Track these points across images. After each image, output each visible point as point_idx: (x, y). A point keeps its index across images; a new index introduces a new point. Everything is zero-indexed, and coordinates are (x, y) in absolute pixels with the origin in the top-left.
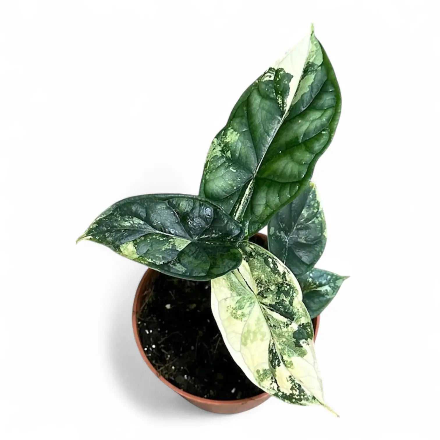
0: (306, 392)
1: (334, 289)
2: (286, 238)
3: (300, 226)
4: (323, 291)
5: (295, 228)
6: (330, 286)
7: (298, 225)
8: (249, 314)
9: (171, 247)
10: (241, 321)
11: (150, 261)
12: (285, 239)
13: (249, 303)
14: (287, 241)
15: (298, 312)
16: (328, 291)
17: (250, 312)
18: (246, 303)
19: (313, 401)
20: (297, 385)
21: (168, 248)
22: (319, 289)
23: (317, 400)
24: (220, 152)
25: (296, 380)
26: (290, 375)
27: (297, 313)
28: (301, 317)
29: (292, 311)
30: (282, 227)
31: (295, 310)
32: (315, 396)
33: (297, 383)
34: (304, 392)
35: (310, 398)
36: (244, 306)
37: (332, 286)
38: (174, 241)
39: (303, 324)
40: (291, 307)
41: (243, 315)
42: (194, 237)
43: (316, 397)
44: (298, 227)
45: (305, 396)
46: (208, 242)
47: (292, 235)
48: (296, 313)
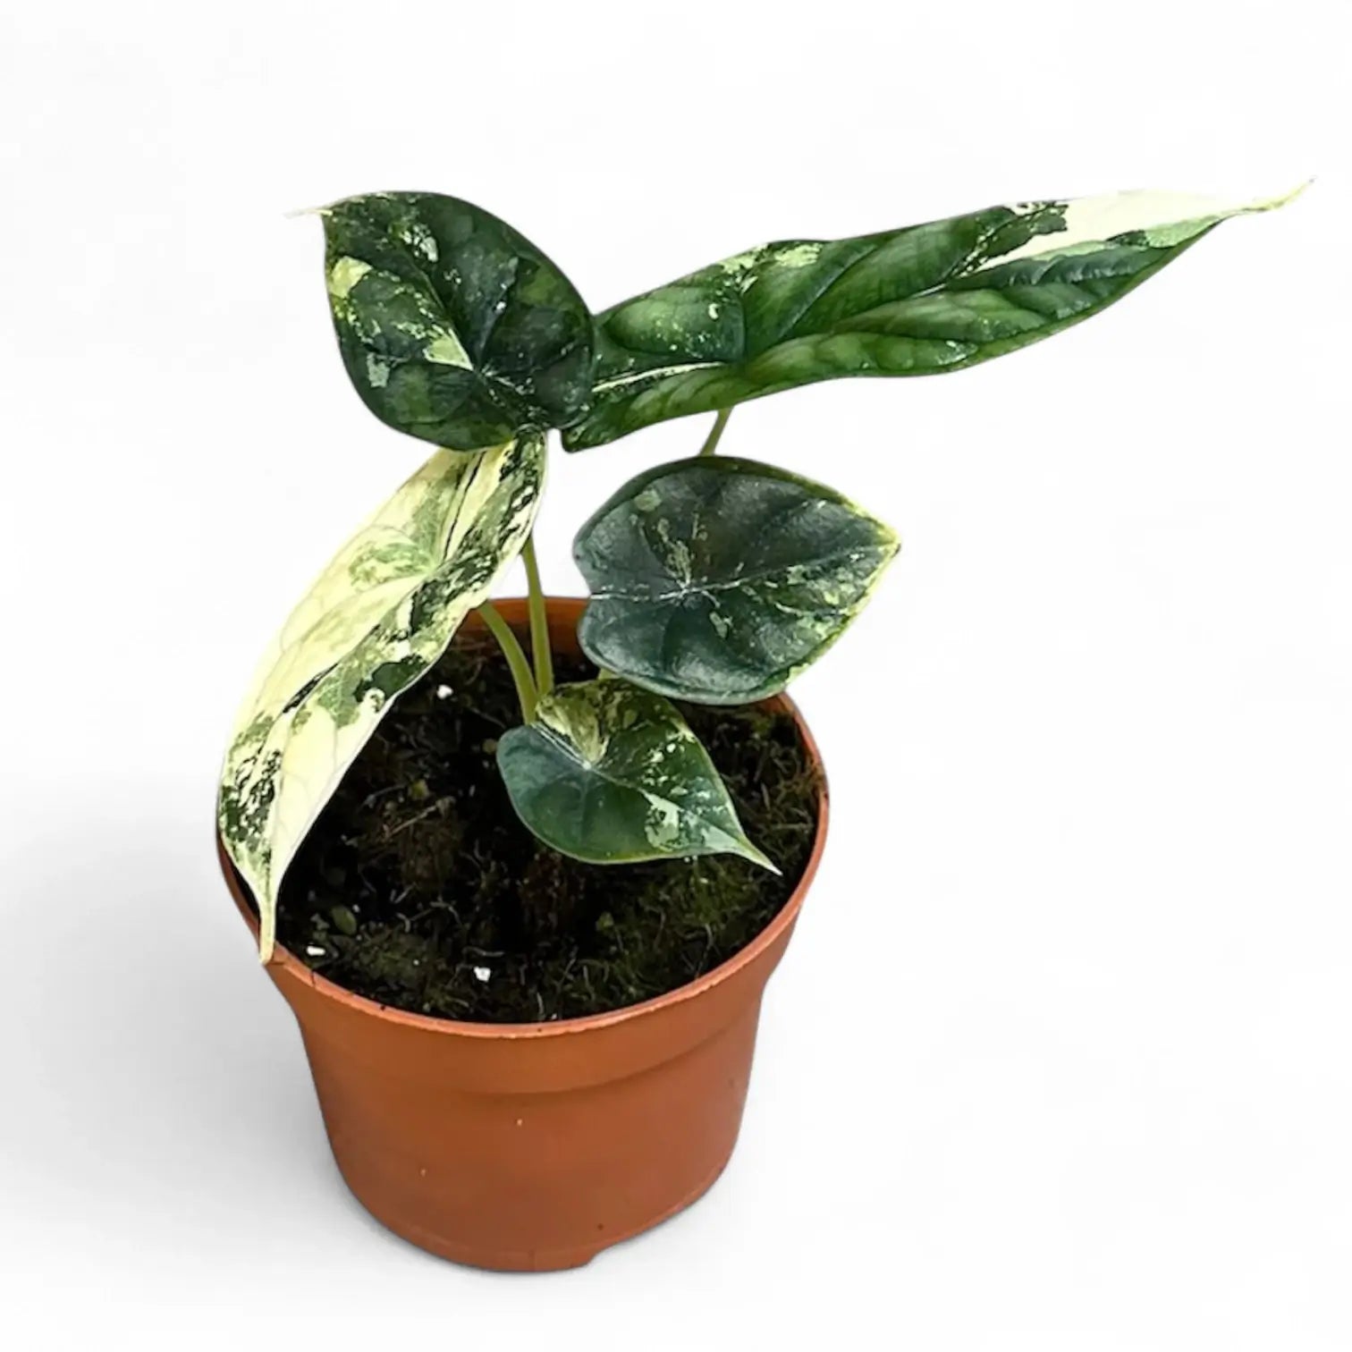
0: (269, 825)
1: (683, 834)
2: (688, 581)
3: (751, 592)
4: (653, 808)
5: (737, 584)
6: (681, 815)
7: (750, 585)
8: (379, 583)
9: (418, 337)
10: (353, 583)
11: (351, 318)
12: (683, 580)
13: (409, 563)
14: (685, 591)
15: (441, 623)
16: (665, 822)
17: (386, 580)
18: (402, 558)
19: (259, 865)
20: (267, 786)
21: (413, 332)
22: (651, 798)
23: (268, 870)
24: (737, 268)
25: (278, 773)
26: (281, 750)
27: (434, 626)
28: (431, 640)
29: (432, 614)
30: (694, 536)
31: (438, 617)
32: (273, 854)
33: (271, 783)
34: (264, 822)
35: (261, 849)
36: (393, 560)
37: (687, 823)
38: (440, 335)
39: (419, 657)
40: (441, 605)
41: (368, 575)
42: (487, 367)
43: (272, 861)
44: (744, 590)
45: (257, 835)
46: (496, 395)
47: (711, 592)
48: (433, 623)
